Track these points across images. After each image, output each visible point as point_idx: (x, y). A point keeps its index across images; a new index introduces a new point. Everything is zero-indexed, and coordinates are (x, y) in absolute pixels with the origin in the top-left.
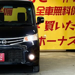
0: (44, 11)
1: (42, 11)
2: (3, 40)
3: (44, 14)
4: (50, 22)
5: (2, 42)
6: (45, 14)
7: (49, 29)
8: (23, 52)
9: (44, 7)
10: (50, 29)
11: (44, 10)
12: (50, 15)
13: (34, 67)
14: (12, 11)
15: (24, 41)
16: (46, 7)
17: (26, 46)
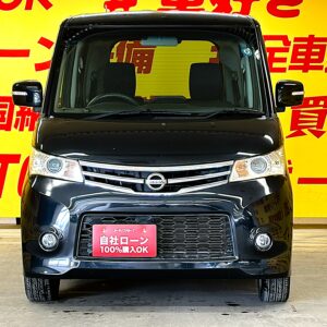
0: (288, 55)
1: (277, 55)
2: (151, 173)
3: (286, 65)
4: (311, 102)
5: (149, 182)
6: (291, 68)
7: (305, 131)
8: (227, 220)
9: (284, 39)
10: (312, 132)
11: (286, 50)
12: (310, 71)
13: (268, 282)
14: (152, 53)
15: (231, 180)
16: (296, 39)
17: (241, 199)
